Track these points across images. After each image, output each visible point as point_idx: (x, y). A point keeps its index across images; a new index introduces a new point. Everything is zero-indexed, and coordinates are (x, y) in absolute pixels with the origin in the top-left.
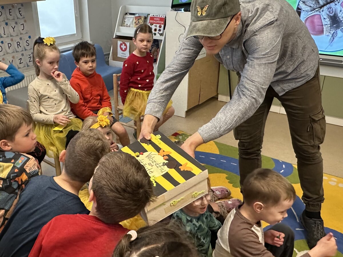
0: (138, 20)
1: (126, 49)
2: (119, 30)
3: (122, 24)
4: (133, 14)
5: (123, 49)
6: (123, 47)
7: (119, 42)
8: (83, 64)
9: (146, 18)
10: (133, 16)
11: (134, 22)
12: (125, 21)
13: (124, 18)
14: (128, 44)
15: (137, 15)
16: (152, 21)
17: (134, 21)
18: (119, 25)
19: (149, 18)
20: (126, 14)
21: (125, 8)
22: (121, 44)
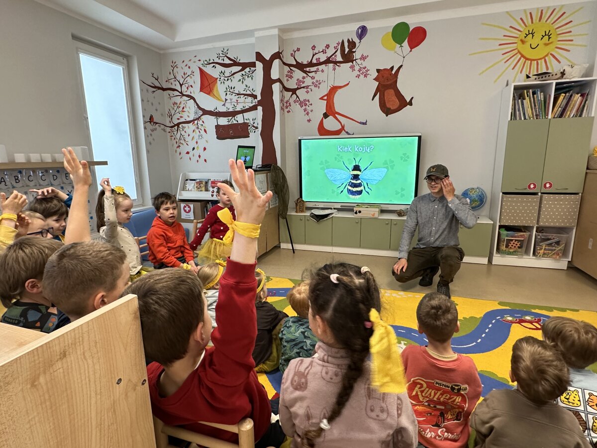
0: (200, 184)
1: (189, 211)
2: (180, 195)
3: (184, 188)
4: (194, 180)
5: (187, 211)
6: (187, 209)
7: (182, 205)
8: (165, 211)
9: (206, 183)
10: (194, 182)
11: (195, 187)
12: (186, 187)
13: (185, 184)
14: (192, 206)
15: (198, 181)
16: (213, 185)
17: (196, 185)
18: (180, 190)
19: (210, 182)
20: (187, 180)
21: (184, 175)
22: (185, 207)
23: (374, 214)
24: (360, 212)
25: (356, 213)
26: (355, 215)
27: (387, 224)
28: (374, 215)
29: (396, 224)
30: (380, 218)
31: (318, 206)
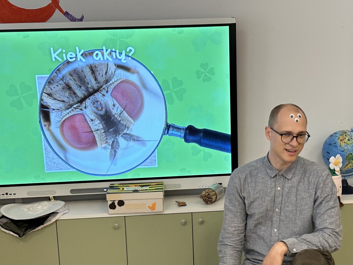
23: (154, 205)
24: (121, 203)
25: (113, 206)
26: (111, 211)
27: (185, 224)
28: (153, 207)
29: (202, 223)
30: (166, 212)
31: (13, 197)
